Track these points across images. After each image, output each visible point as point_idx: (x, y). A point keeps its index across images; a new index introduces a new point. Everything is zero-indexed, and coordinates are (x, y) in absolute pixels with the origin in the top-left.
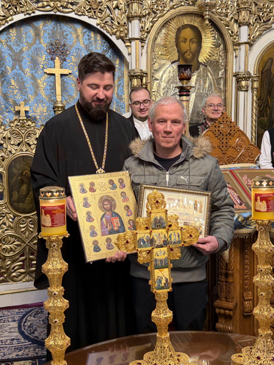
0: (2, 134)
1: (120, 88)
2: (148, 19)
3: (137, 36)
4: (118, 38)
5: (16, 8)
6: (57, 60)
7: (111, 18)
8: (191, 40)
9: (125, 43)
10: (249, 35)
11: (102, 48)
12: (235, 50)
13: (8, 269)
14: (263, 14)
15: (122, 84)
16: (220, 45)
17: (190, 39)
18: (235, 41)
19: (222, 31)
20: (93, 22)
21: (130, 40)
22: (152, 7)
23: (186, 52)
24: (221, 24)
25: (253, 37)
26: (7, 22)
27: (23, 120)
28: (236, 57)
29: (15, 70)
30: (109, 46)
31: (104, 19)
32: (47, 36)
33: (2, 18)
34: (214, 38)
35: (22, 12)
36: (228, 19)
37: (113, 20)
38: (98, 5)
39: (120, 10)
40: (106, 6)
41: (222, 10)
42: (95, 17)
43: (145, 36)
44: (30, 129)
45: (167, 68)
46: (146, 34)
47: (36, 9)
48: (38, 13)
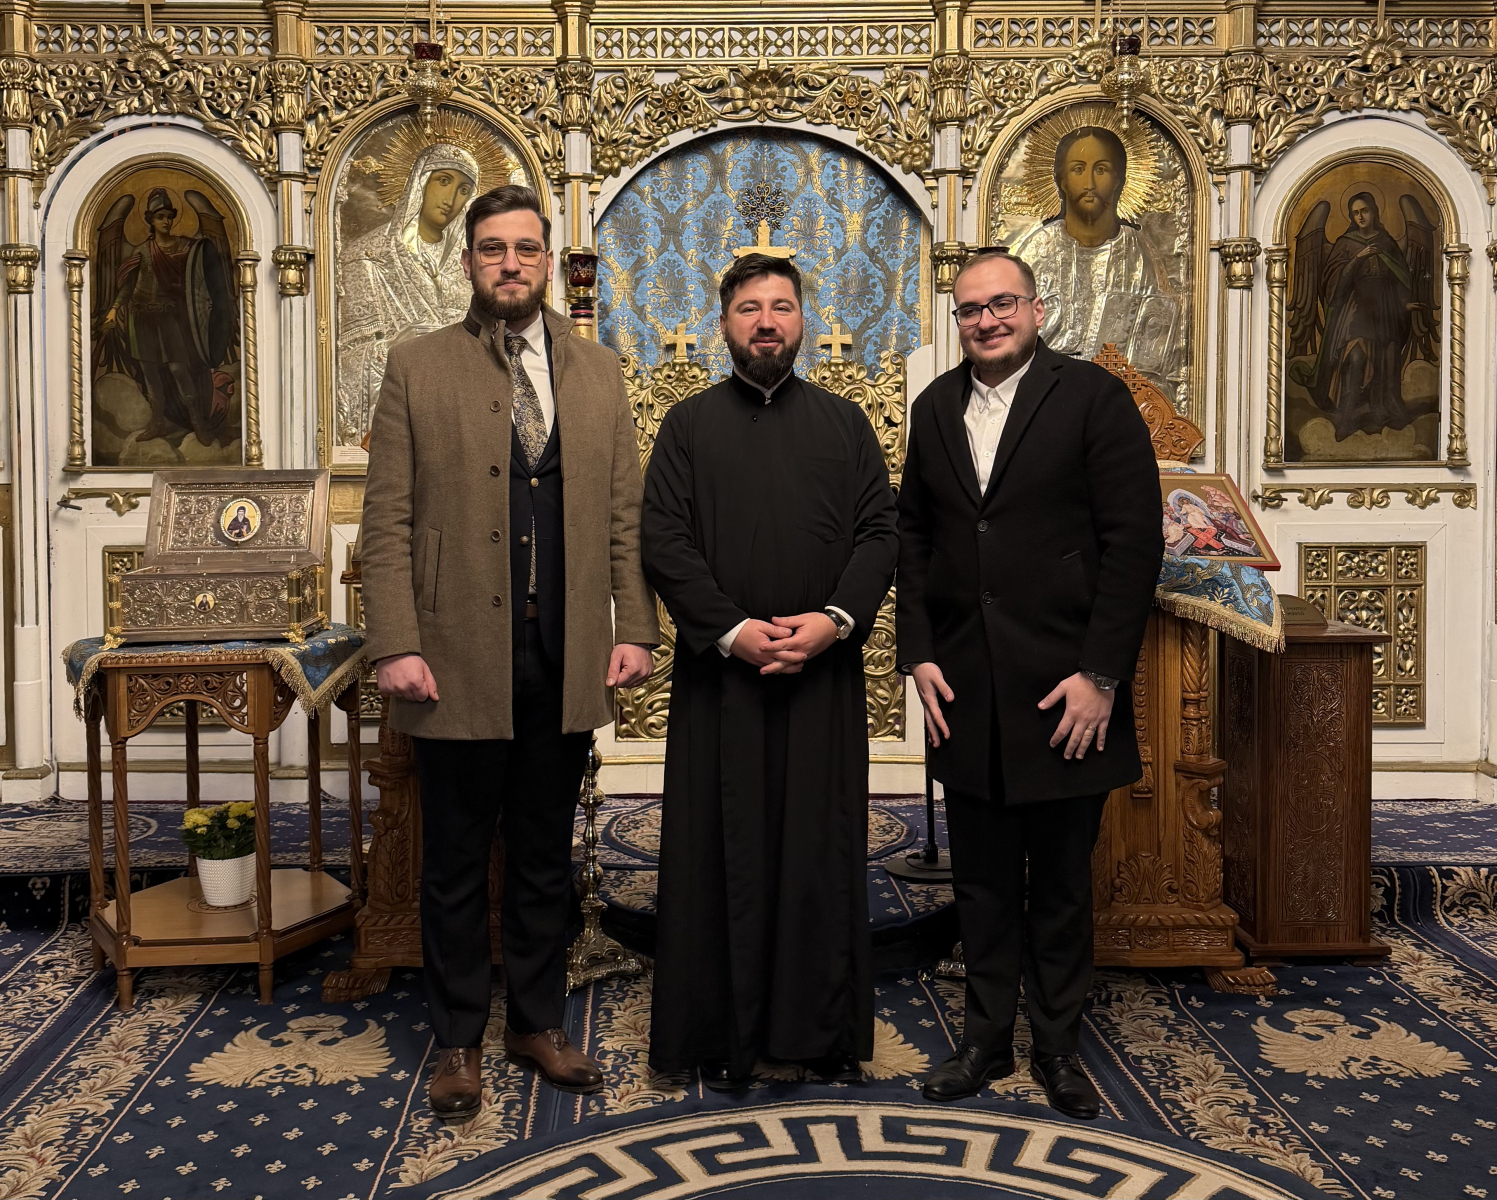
0: (635, 397)
1: (911, 286)
2: (983, 121)
3: (952, 164)
4: (907, 171)
5: (676, 118)
6: (764, 228)
7: (891, 124)
8: (1096, 165)
9: (924, 181)
10: (1256, 147)
11: (867, 193)
12: (1216, 184)
13: (638, 707)
14: (1294, 90)
15: (915, 277)
16: (1178, 174)
17: (1093, 162)
18: (1216, 162)
19: (1181, 140)
20: (849, 138)
21: (938, 174)
22: (992, 94)
23: (1083, 195)
24: (1175, 123)
25: (1268, 151)
26: (655, 149)
27: (682, 365)
28: (1220, 202)
29: (666, 253)
30: (883, 188)
31: (874, 130)
32: (741, 174)
33: (644, 141)
34: (1157, 158)
35: (689, 126)
36: (1195, 110)
37: (896, 130)
38: (861, 100)
39: (913, 106)
40: (879, 100)
41: (1177, 88)
42: (853, 126)
43: (974, 163)
44: (695, 386)
45: (1032, 236)
46: (977, 157)
47: (719, 118)
48: (722, 126)
